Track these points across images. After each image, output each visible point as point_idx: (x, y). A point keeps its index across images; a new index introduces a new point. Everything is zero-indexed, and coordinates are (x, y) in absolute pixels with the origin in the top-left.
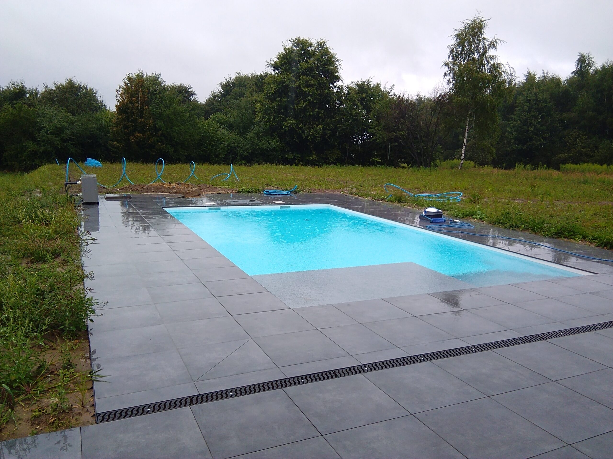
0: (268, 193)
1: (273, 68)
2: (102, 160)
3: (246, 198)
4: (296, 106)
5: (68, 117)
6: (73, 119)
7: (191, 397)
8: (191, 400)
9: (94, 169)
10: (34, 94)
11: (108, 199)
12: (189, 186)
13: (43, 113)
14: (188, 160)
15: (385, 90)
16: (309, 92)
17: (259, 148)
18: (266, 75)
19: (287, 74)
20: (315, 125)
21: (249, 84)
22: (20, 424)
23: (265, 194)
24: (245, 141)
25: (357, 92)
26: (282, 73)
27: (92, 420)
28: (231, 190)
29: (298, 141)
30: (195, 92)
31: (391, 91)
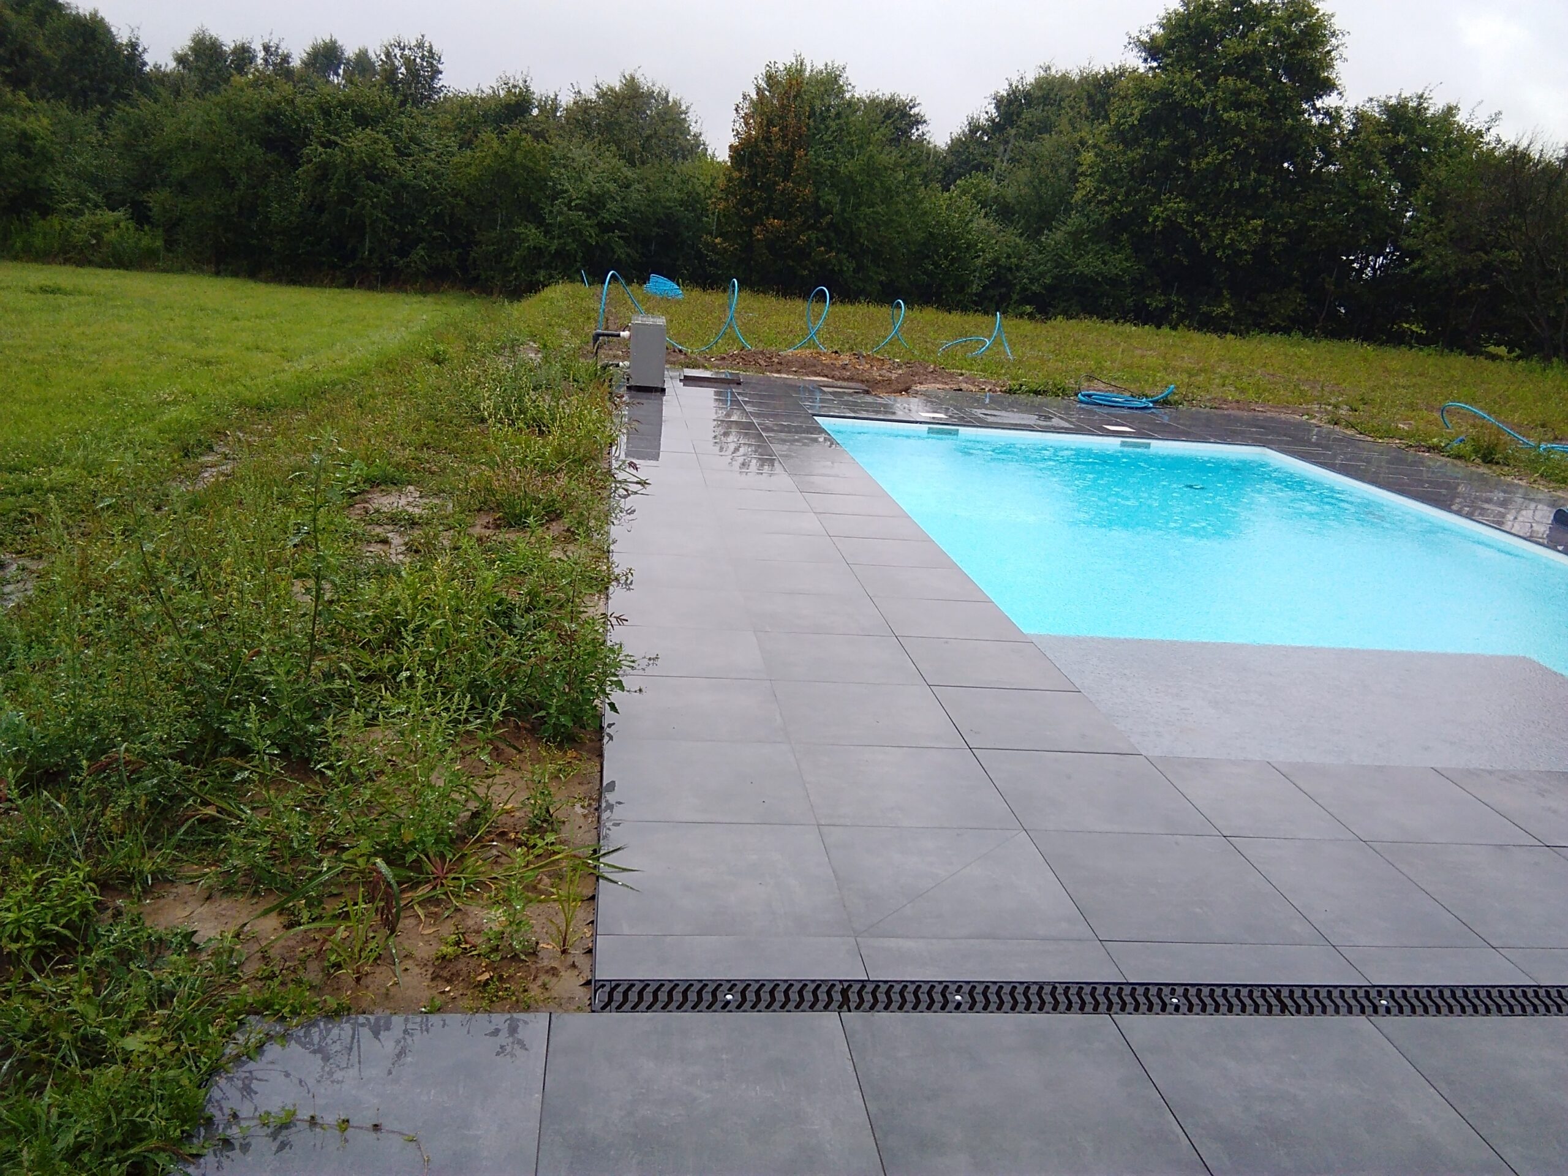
0: (1090, 400)
1: (1144, 54)
2: (683, 282)
3: (1030, 409)
4: (1194, 162)
5: (619, 169)
6: (629, 174)
7: (846, 985)
8: (844, 992)
9: (664, 304)
10: (550, 108)
11: (688, 380)
12: (883, 364)
13: (565, 157)
14: (887, 296)
15: (1468, 127)
16: (1238, 123)
17: (1074, 274)
18: (1121, 75)
19: (1181, 70)
20: (1243, 219)
21: (1069, 97)
22: (406, 970)
23: (1081, 402)
24: (1040, 252)
25: (1381, 129)
26: (1169, 68)
27: (582, 995)
28: (990, 383)
29: (1186, 262)
30: (926, 118)
31: (1488, 129)
